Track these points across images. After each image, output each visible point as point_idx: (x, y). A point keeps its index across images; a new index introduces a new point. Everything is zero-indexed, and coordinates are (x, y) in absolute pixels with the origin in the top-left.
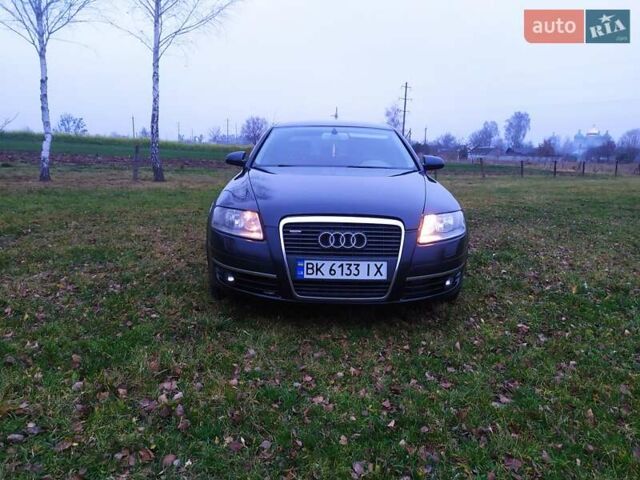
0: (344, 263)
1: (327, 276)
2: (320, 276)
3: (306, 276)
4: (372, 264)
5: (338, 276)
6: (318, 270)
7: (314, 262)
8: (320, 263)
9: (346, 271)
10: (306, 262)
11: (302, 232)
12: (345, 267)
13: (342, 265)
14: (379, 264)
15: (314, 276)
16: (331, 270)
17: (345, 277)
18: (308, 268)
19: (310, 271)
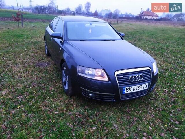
0: (138, 86)
1: (132, 91)
2: (130, 92)
3: (126, 93)
4: (145, 84)
5: (136, 91)
6: (130, 90)
7: (129, 87)
8: (130, 87)
9: (138, 88)
10: (126, 88)
11: (124, 77)
12: (138, 87)
13: (137, 87)
14: (146, 84)
15: (128, 92)
16: (134, 89)
17: (138, 91)
18: (126, 90)
19: (127, 91)
